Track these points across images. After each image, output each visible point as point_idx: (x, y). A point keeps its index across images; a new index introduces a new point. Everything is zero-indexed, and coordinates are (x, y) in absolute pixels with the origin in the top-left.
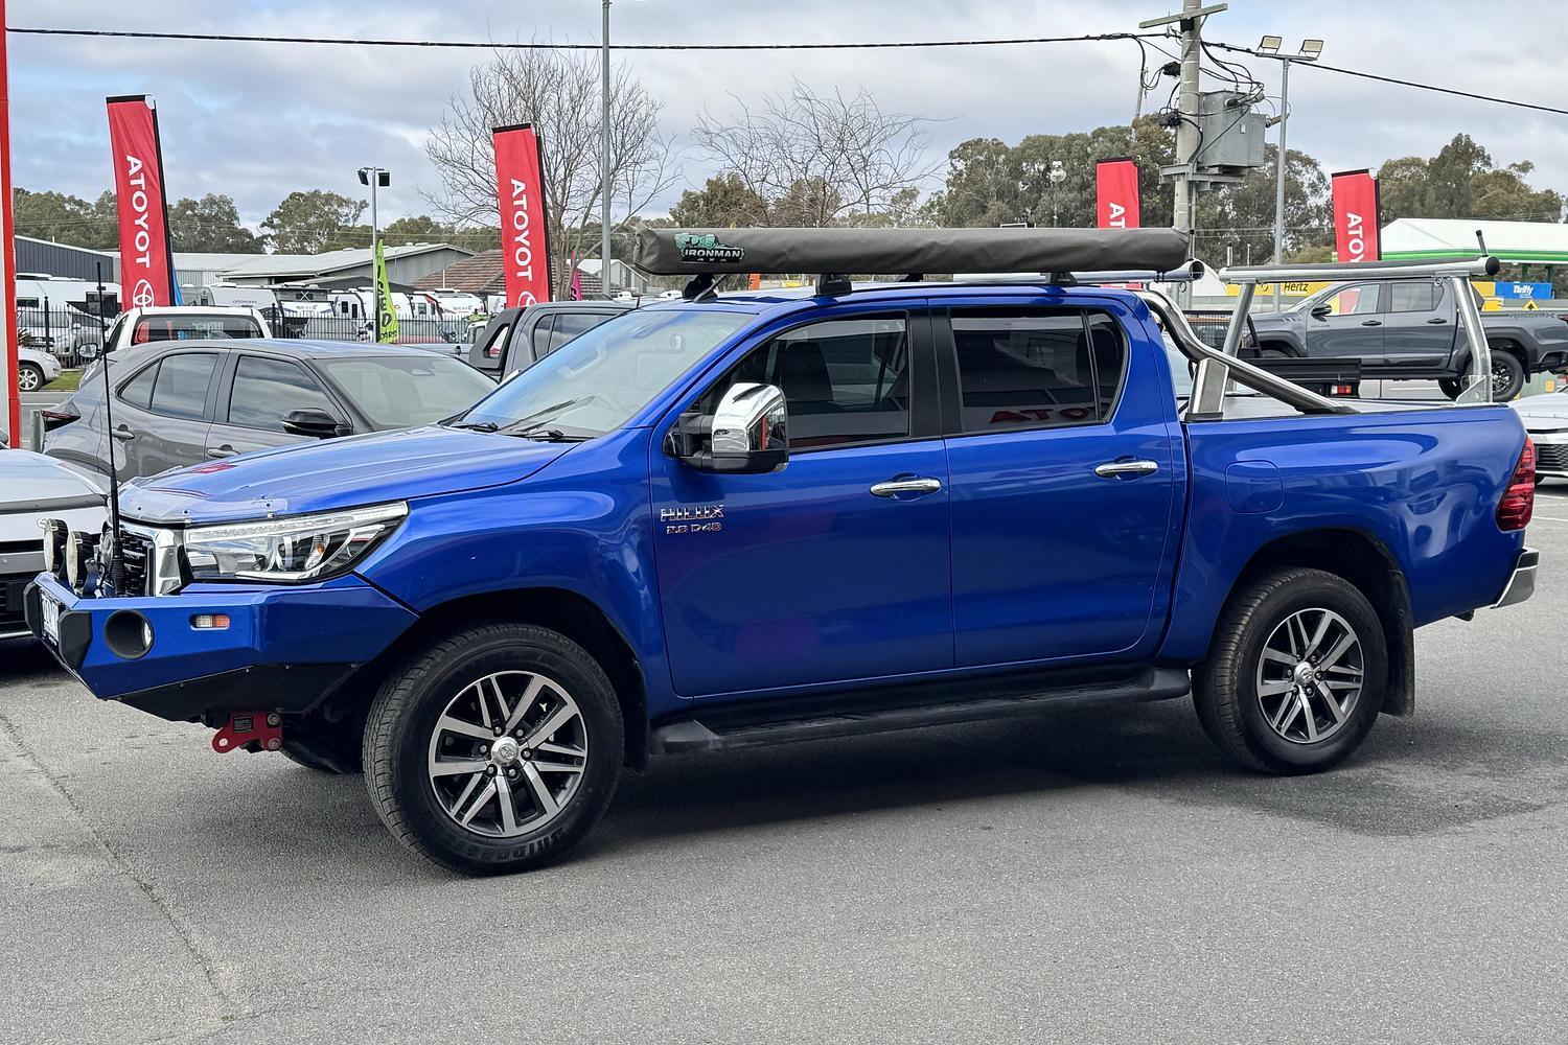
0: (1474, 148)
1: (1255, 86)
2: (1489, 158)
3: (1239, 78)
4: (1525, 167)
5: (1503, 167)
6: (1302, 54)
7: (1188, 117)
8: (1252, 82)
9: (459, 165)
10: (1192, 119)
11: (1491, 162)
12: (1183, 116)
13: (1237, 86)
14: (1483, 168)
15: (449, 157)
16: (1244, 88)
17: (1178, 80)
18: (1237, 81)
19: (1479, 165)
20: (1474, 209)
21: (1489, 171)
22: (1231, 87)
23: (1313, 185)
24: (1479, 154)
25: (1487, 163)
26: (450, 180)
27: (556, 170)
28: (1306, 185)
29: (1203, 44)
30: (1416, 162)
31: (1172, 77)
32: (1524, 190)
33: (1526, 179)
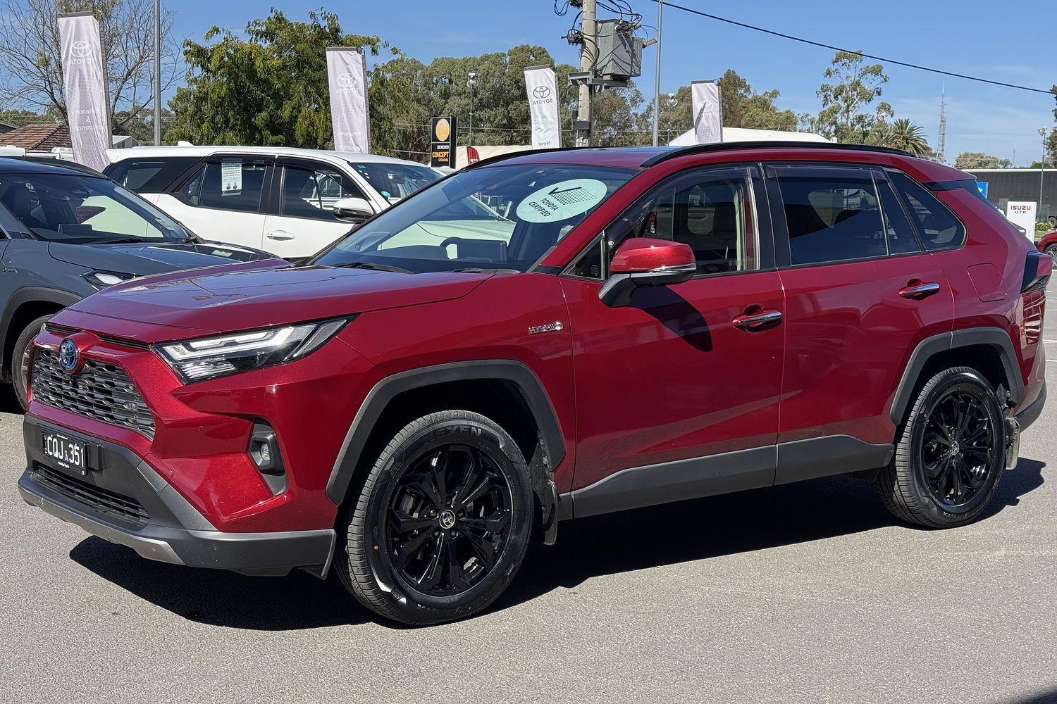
0: (739, 79)
1: (634, 17)
2: (749, 87)
3: (623, 11)
4: (775, 94)
5: (760, 94)
7: (587, 37)
10: (592, 38)
11: (751, 90)
12: (585, 36)
14: (745, 94)
15: (6, 46)
16: (627, 18)
17: (581, 10)
18: (621, 13)
19: (743, 91)
20: (743, 123)
21: (750, 96)
22: (618, 17)
24: (742, 84)
25: (748, 90)
26: (7, 64)
31: (576, 8)
32: (773, 110)
33: (775, 103)
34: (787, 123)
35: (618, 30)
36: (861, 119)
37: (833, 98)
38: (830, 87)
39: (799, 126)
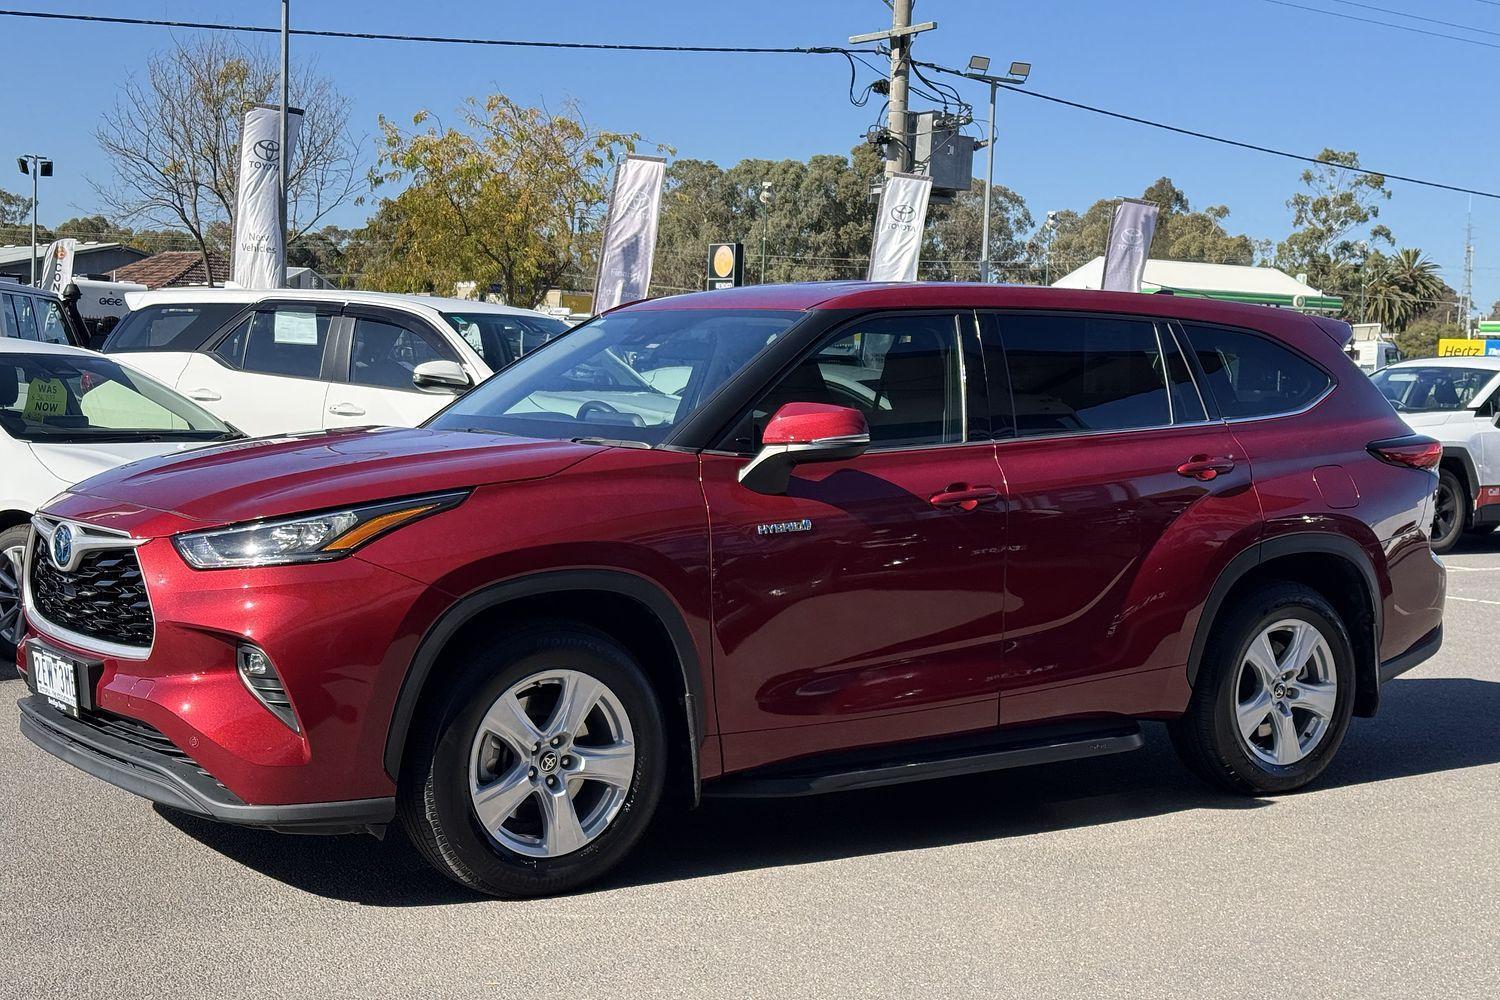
0: (1174, 191)
1: (963, 108)
2: (1187, 202)
3: (948, 99)
4: (1222, 212)
5: (1201, 211)
6: (1010, 77)
7: (897, 136)
8: (961, 104)
10: (902, 137)
11: (1189, 206)
12: (893, 134)
13: (946, 108)
14: (1181, 212)
15: (121, 146)
16: (953, 110)
17: (888, 98)
18: (945, 103)
19: (1177, 208)
21: (1187, 215)
22: (940, 107)
23: (1018, 222)
24: (1178, 198)
25: (1184, 206)
28: (1012, 221)
29: (913, 63)
31: (881, 95)
32: (1220, 233)
33: (1222, 223)
34: (1239, 253)
35: (938, 126)
36: (1346, 247)
37: (1310, 215)
38: (1307, 199)
39: (1258, 257)
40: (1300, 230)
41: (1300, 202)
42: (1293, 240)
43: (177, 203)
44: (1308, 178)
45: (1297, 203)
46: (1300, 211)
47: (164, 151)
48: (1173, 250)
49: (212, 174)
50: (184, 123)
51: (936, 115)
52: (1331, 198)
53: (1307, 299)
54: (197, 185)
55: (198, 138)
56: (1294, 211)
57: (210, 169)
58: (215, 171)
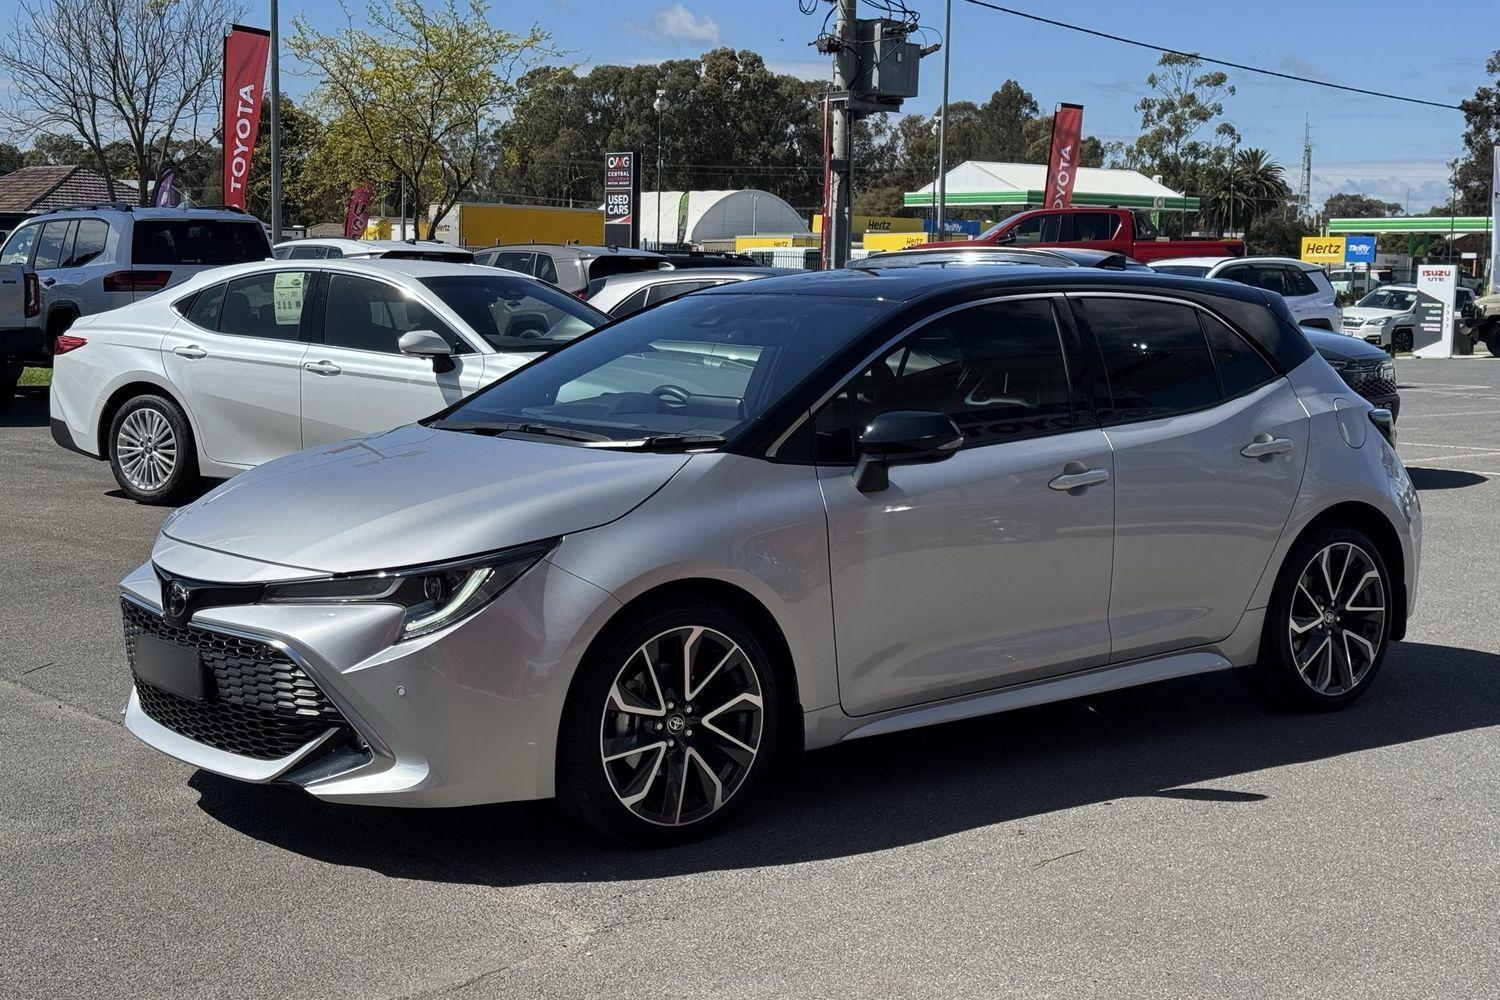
0: (1022, 94)
1: (909, 15)
2: (1036, 105)
3: (893, 7)
5: (1050, 113)
7: (847, 44)
8: (905, 11)
9: (29, 69)
10: (852, 46)
11: (1039, 108)
12: (843, 43)
13: (893, 15)
14: (1032, 115)
16: (898, 17)
17: (835, 5)
18: (889, 10)
19: (1027, 111)
21: (1037, 118)
22: (885, 15)
24: (1026, 100)
25: (1035, 109)
27: (135, 78)
28: (870, 125)
30: (969, 107)
35: (888, 34)
36: (1194, 148)
37: (1155, 117)
38: (1154, 102)
39: (1107, 159)
40: (1149, 131)
41: (1147, 105)
42: (1142, 142)
43: (75, 116)
44: (1152, 81)
45: (1144, 108)
46: (1147, 115)
47: (58, 63)
48: (1029, 153)
49: (111, 86)
50: (79, 34)
51: (886, 23)
52: (1177, 99)
53: (1167, 200)
54: (94, 97)
55: (96, 50)
56: (1142, 113)
57: (109, 81)
58: (114, 83)
